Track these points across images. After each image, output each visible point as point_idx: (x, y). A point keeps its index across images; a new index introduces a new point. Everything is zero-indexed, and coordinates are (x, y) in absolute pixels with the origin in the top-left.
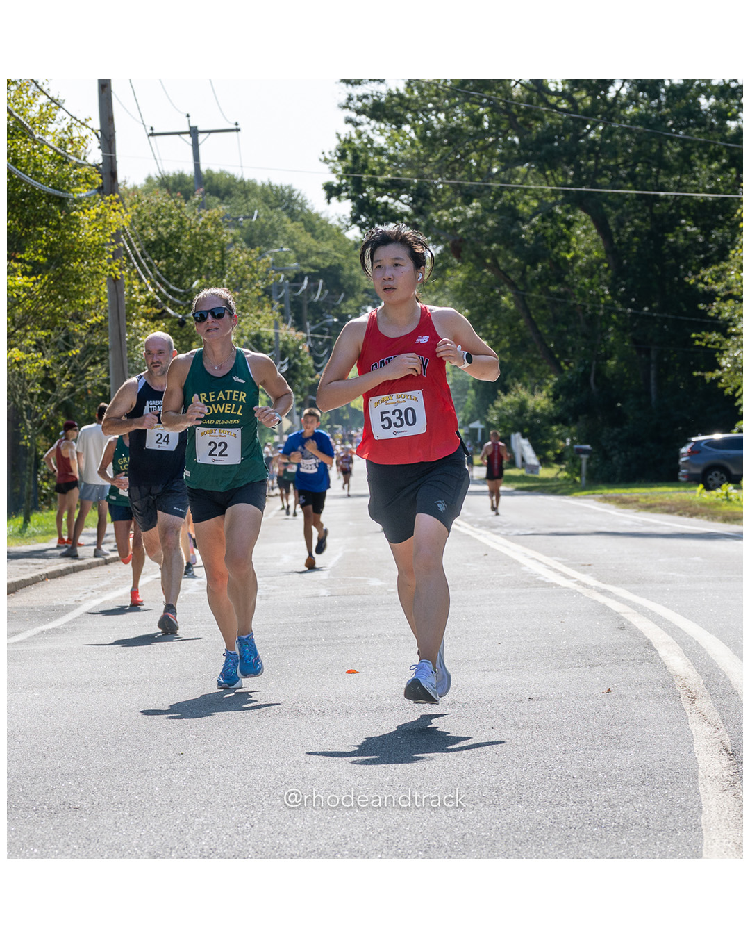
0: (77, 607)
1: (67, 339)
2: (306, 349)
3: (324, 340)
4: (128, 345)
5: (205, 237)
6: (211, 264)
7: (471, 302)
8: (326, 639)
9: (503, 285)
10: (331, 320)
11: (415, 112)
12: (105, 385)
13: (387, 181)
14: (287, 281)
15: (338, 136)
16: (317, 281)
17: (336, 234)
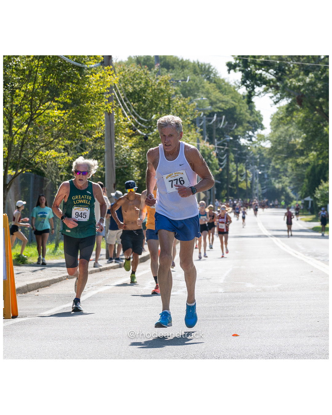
1: (81, 145)
2: (215, 154)
3: (225, 150)
4: (115, 150)
5: (159, 91)
6: (163, 106)
7: (307, 130)
8: (221, 316)
9: (325, 121)
10: (228, 139)
12: (102, 171)
13: (262, 62)
14: (205, 117)
16: (221, 117)
17: (233, 90)
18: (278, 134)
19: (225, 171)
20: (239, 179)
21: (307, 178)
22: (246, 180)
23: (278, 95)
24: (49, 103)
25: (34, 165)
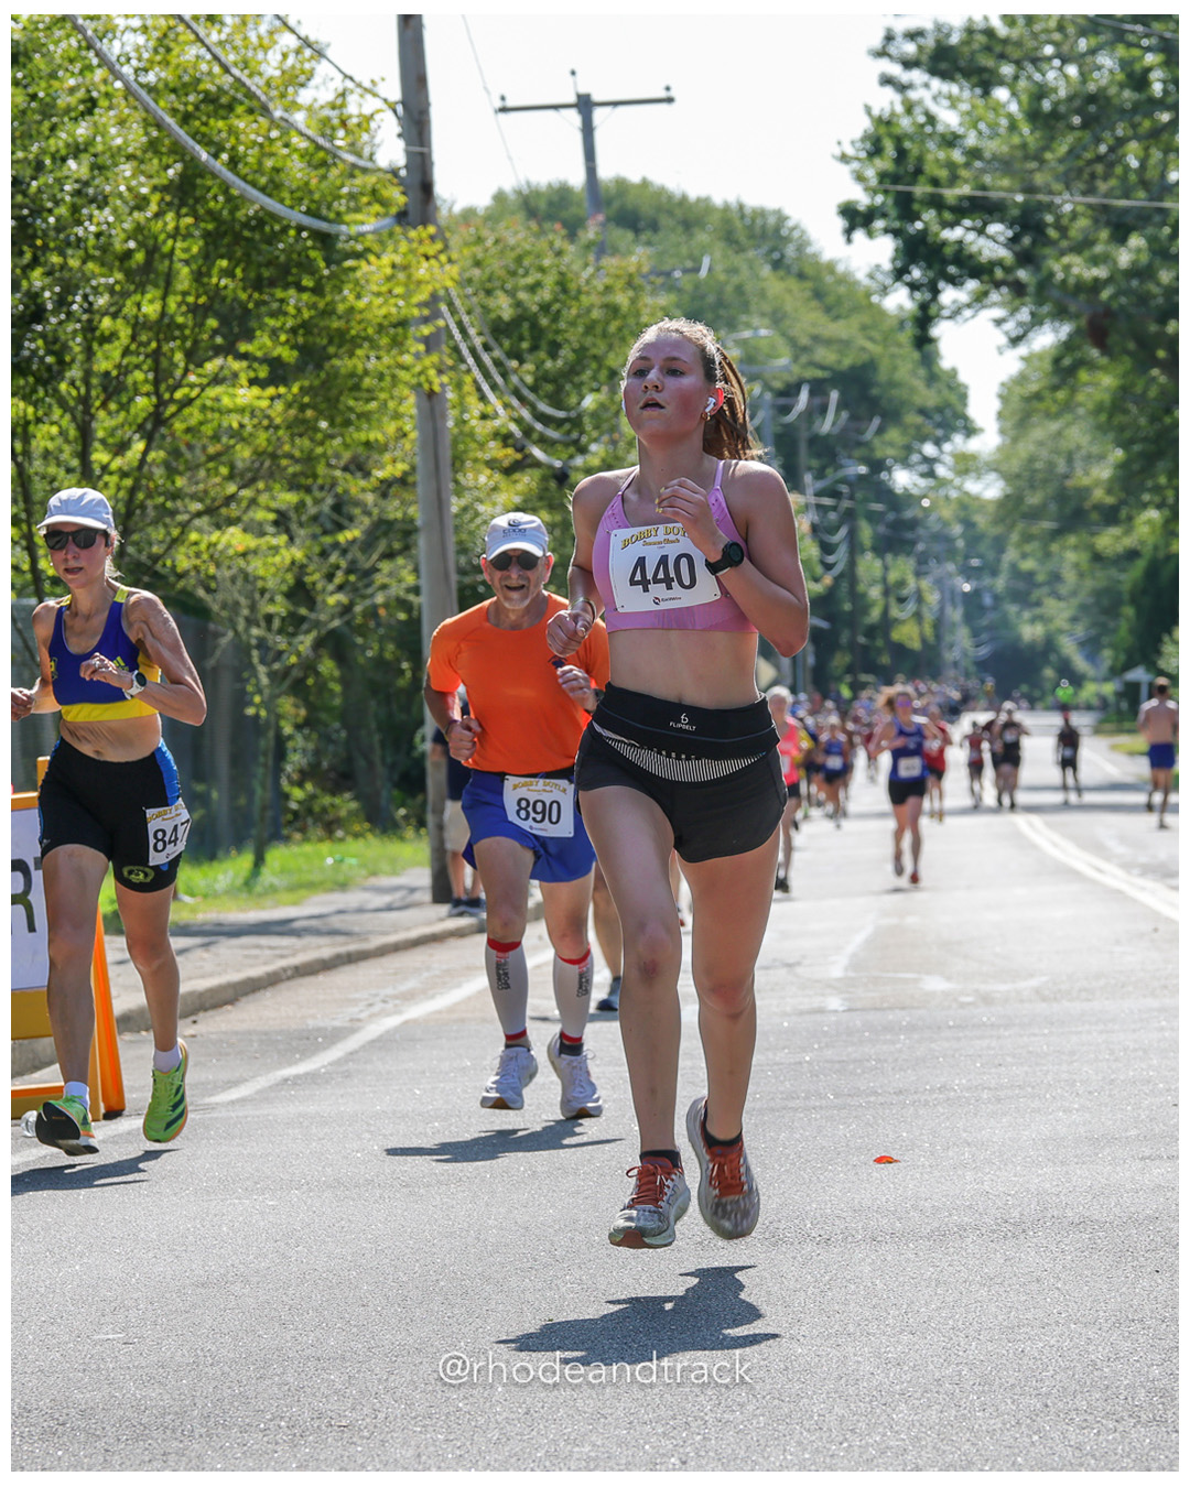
0: (354, 1030)
1: (337, 508)
2: (806, 527)
3: (841, 510)
4: (456, 521)
5: (608, 312)
7: (1127, 434)
8: (837, 1096)
10: (851, 471)
11: (1018, 63)
12: (411, 597)
13: (961, 198)
14: (768, 396)
15: (868, 110)
16: (827, 395)
17: (864, 302)
18: (1025, 448)
19: (845, 586)
20: (895, 612)
21: (1134, 601)
22: (918, 616)
23: (1024, 315)
24: (218, 362)
25: (172, 579)
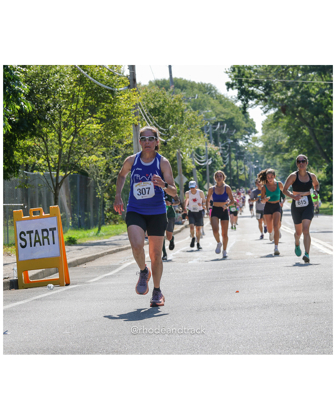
0: (120, 266)
1: (116, 151)
2: (219, 154)
3: (227, 150)
5: (175, 106)
6: (177, 118)
7: (290, 133)
8: (227, 278)
9: (304, 125)
10: (229, 141)
13: (253, 81)
14: (211, 125)
16: (224, 125)
17: (231, 104)
18: (268, 136)
19: (228, 167)
20: (239, 172)
22: (245, 173)
23: (267, 106)
24: (89, 119)
25: (79, 167)
